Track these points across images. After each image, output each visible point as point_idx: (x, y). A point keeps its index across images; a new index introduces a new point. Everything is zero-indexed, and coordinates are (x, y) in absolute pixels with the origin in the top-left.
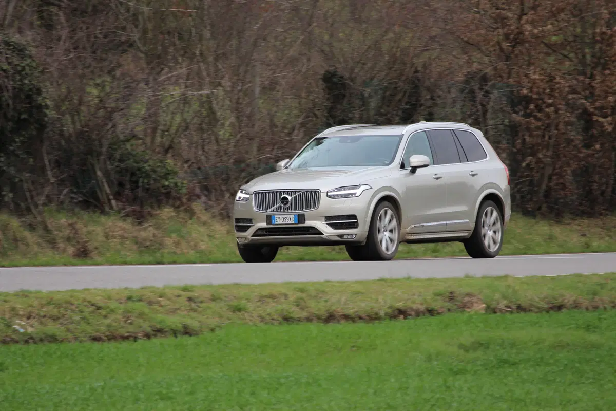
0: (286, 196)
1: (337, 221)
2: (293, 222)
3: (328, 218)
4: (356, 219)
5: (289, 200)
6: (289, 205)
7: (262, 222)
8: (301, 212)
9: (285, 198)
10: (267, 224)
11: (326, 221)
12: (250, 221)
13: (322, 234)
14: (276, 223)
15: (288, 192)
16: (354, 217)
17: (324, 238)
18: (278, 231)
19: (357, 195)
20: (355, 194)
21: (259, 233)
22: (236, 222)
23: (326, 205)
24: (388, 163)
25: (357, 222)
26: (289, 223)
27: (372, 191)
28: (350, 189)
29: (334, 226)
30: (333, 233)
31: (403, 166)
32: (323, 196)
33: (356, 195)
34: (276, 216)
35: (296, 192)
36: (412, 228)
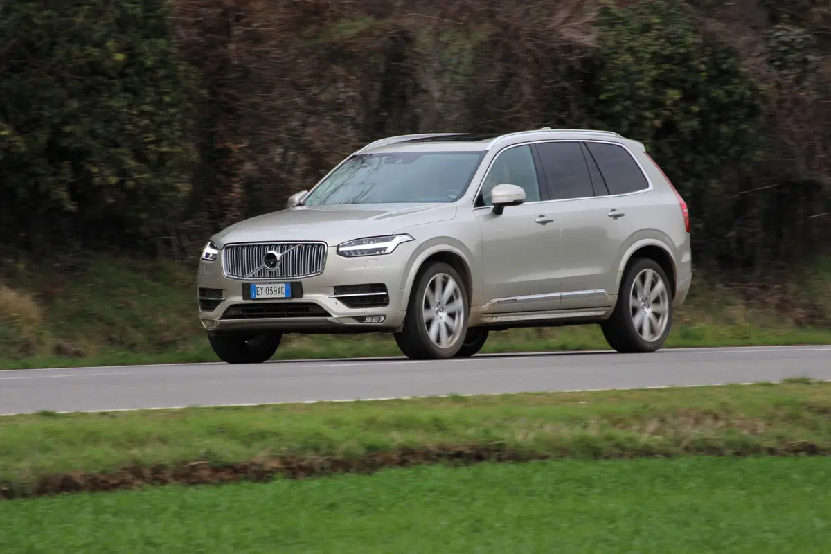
0: (272, 252)
1: (352, 294)
2: (284, 296)
3: (339, 289)
4: (385, 290)
5: (278, 259)
6: (277, 267)
7: (236, 294)
8: (295, 279)
9: (273, 256)
10: (244, 299)
11: (335, 294)
12: (219, 292)
13: (330, 315)
14: (257, 297)
15: (276, 245)
16: (382, 287)
17: (330, 322)
18: (261, 311)
19: (389, 250)
20: (385, 249)
21: (233, 312)
22: (202, 295)
23: (337, 267)
24: (454, 197)
25: (387, 296)
26: (277, 296)
27: (415, 245)
28: (378, 241)
29: (350, 302)
30: (347, 314)
31: (480, 202)
32: (331, 252)
33: (386, 252)
34: (257, 286)
35: (288, 245)
36: (494, 304)
